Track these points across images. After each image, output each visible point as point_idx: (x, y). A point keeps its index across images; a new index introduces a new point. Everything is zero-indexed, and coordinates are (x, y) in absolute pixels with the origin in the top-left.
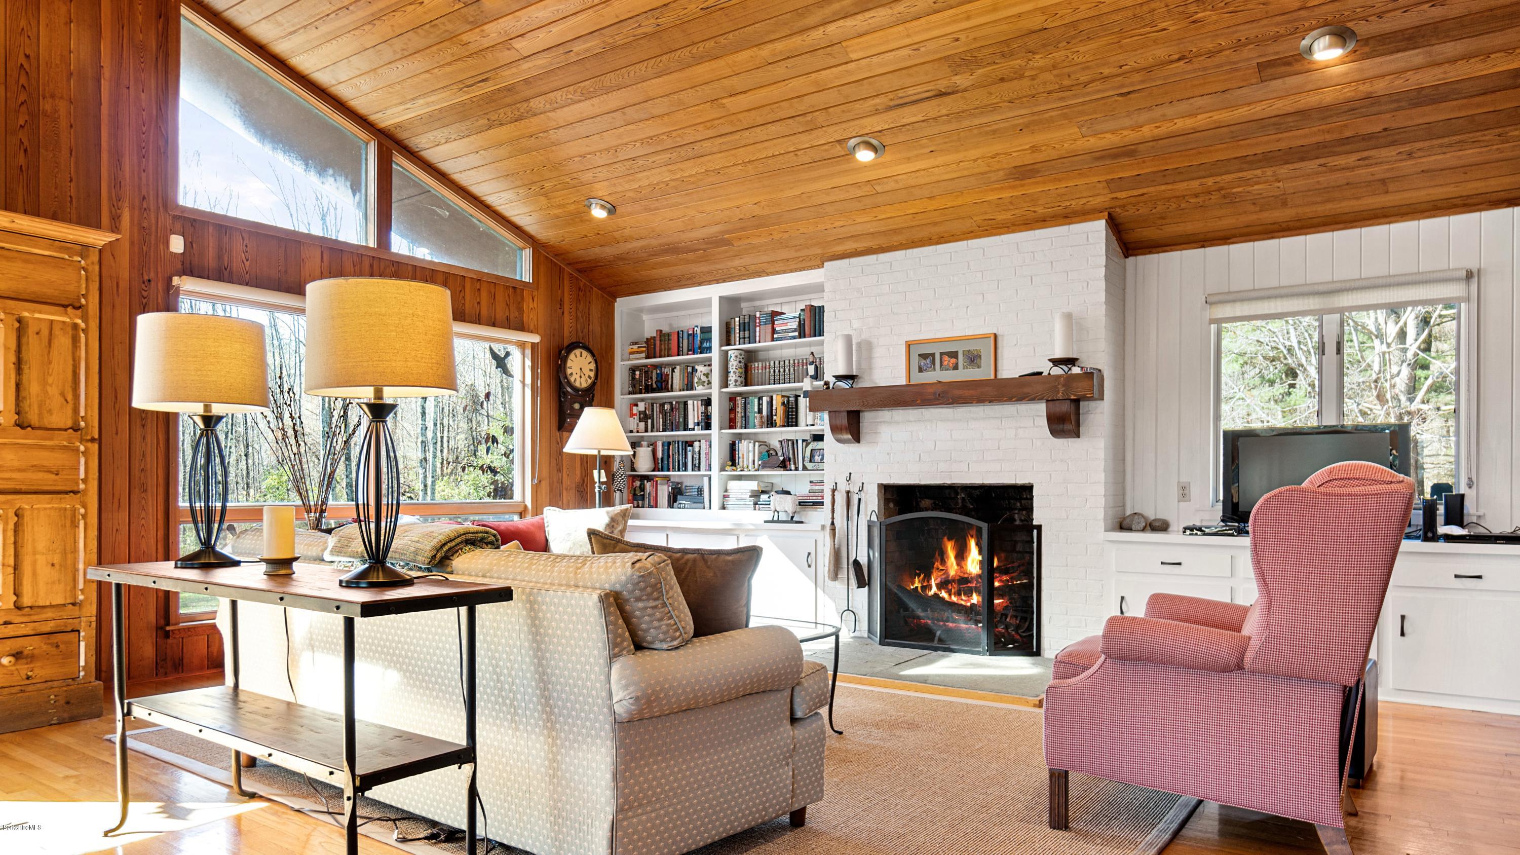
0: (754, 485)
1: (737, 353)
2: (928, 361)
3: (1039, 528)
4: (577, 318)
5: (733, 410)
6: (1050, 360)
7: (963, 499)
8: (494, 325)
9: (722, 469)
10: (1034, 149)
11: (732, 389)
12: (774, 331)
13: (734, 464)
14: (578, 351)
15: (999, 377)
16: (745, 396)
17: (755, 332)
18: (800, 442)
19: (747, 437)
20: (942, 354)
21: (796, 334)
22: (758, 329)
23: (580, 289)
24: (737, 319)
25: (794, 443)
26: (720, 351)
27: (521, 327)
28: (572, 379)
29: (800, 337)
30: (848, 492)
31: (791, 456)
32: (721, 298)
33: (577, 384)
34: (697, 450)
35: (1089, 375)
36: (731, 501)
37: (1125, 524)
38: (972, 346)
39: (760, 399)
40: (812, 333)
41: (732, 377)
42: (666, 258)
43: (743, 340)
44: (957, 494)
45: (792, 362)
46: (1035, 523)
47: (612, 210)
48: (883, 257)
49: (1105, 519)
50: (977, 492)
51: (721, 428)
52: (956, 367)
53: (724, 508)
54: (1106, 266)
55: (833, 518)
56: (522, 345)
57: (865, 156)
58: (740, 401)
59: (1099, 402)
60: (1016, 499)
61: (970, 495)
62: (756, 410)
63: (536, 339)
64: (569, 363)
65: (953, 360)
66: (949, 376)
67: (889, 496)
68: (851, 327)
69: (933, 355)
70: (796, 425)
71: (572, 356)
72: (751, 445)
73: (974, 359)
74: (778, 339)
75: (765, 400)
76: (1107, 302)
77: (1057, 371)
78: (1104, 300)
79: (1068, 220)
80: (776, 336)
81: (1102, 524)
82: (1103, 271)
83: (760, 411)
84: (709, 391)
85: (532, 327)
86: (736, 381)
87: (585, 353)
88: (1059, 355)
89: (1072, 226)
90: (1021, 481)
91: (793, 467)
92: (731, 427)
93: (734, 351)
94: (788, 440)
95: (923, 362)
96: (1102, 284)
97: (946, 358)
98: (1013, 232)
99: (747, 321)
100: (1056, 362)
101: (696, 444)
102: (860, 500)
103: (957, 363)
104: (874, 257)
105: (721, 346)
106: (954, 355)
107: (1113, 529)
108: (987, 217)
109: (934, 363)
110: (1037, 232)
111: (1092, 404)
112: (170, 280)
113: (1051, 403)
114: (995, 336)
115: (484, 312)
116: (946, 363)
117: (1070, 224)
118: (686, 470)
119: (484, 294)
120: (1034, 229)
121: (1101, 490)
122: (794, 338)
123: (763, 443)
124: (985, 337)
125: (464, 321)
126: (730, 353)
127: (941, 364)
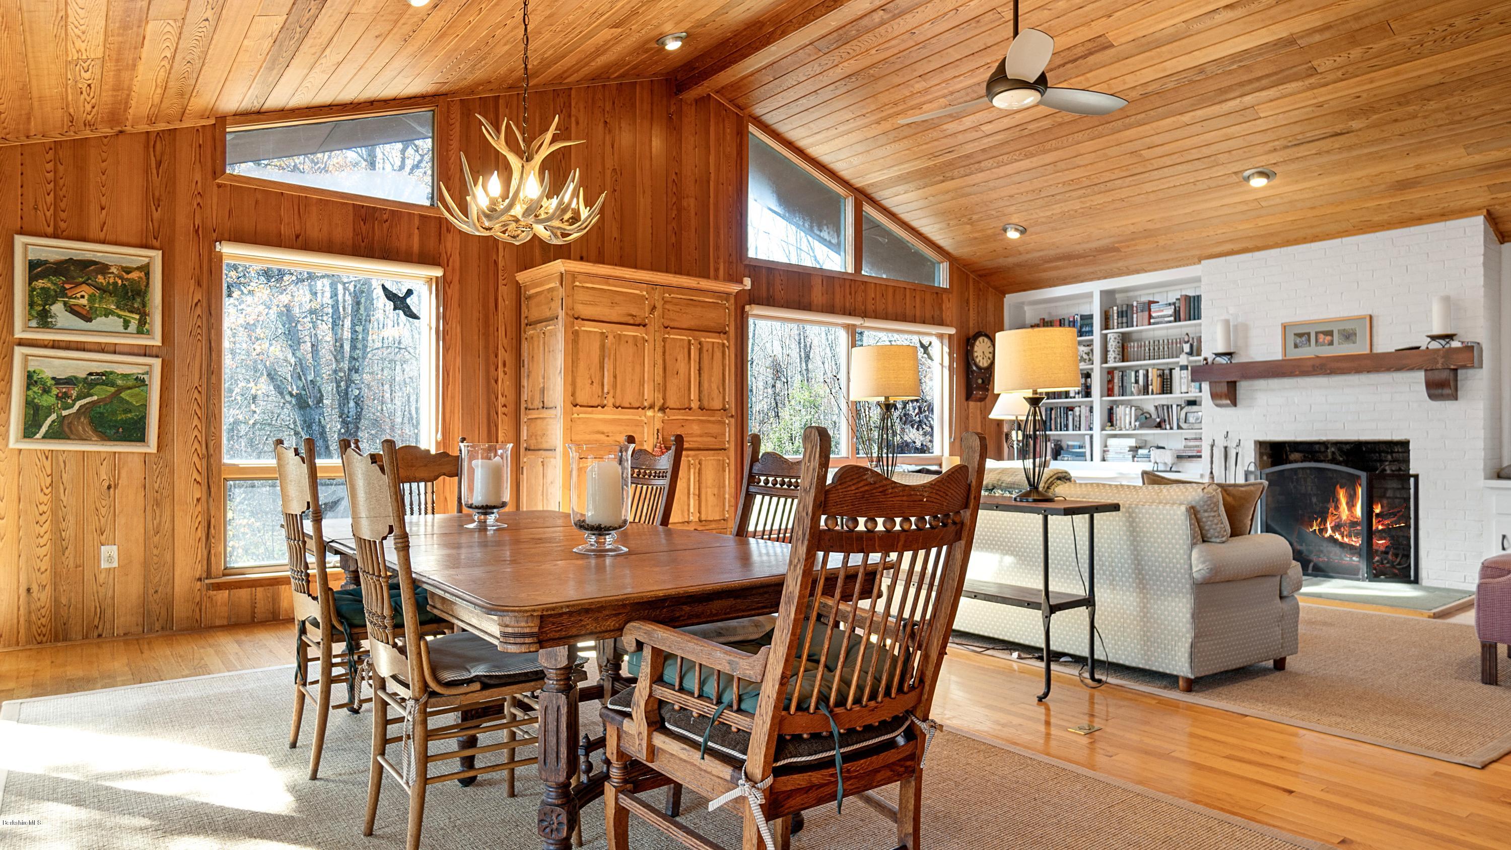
0: (1132, 442)
1: (1116, 335)
2: (1304, 339)
3: (1416, 477)
4: (978, 312)
5: (1110, 381)
6: (1428, 336)
7: (1333, 453)
8: (924, 323)
9: (1103, 429)
10: (1418, 167)
11: (1111, 364)
12: (1150, 317)
13: (1112, 425)
14: (981, 339)
15: (1375, 351)
16: (1123, 371)
17: (1132, 318)
18: (1174, 407)
19: (1122, 403)
20: (1317, 333)
21: (1172, 319)
22: (1135, 316)
23: (980, 290)
24: (1115, 308)
25: (1169, 407)
26: (1101, 334)
27: (941, 323)
28: (977, 360)
29: (1175, 321)
30: (1226, 448)
31: (1166, 418)
32: (1101, 292)
33: (981, 364)
34: (1078, 414)
35: (1469, 349)
36: (1109, 456)
37: (1503, 474)
38: (1348, 326)
39: (1137, 372)
40: (1187, 317)
41: (1111, 355)
42: (1060, 263)
43: (1120, 325)
44: (1327, 448)
45: (1166, 341)
46: (1411, 472)
47: (1023, 231)
48: (1257, 254)
49: (1485, 469)
50: (1348, 447)
51: (1102, 396)
52: (1331, 343)
53: (1104, 460)
54: (1484, 255)
55: (1212, 468)
56: (941, 336)
57: (1259, 182)
58: (1117, 375)
59: (1477, 370)
60: (1387, 453)
61: (1340, 450)
62: (1133, 380)
63: (952, 331)
64: (976, 349)
65: (1329, 338)
66: (1326, 351)
67: (1263, 451)
68: (1228, 312)
69: (1309, 334)
70: (1171, 393)
71: (977, 343)
72: (1128, 410)
73: (1349, 336)
74: (1154, 324)
75: (1141, 373)
76: (1485, 286)
77: (1435, 345)
78: (1482, 283)
79: (1444, 218)
80: (1152, 321)
81: (1482, 474)
82: (1481, 259)
83: (1137, 382)
84: (1090, 366)
85: (948, 322)
86: (1115, 358)
87: (986, 339)
88: (1437, 331)
89: (1448, 223)
90: (1397, 437)
91: (1168, 427)
92: (1109, 395)
93: (1113, 334)
94: (1163, 406)
95: (1298, 340)
96: (1481, 270)
97: (1321, 336)
98: (1388, 229)
99: (1124, 309)
100: (1434, 338)
101: (1077, 409)
102: (1237, 454)
103: (1333, 340)
104: (1250, 255)
105: (1101, 330)
106: (1330, 333)
107: (1491, 478)
108: (1365, 219)
109: (1309, 340)
110: (1412, 229)
111: (1471, 372)
112: (743, 308)
113: (1429, 373)
114: (1371, 317)
115: (918, 314)
116: (1321, 340)
117: (1446, 220)
118: (1067, 430)
119: (918, 299)
120: (1409, 226)
121: (1481, 444)
122: (1170, 322)
123: (1138, 408)
124: (1360, 318)
125: (905, 321)
126: (1109, 336)
127: (1317, 341)
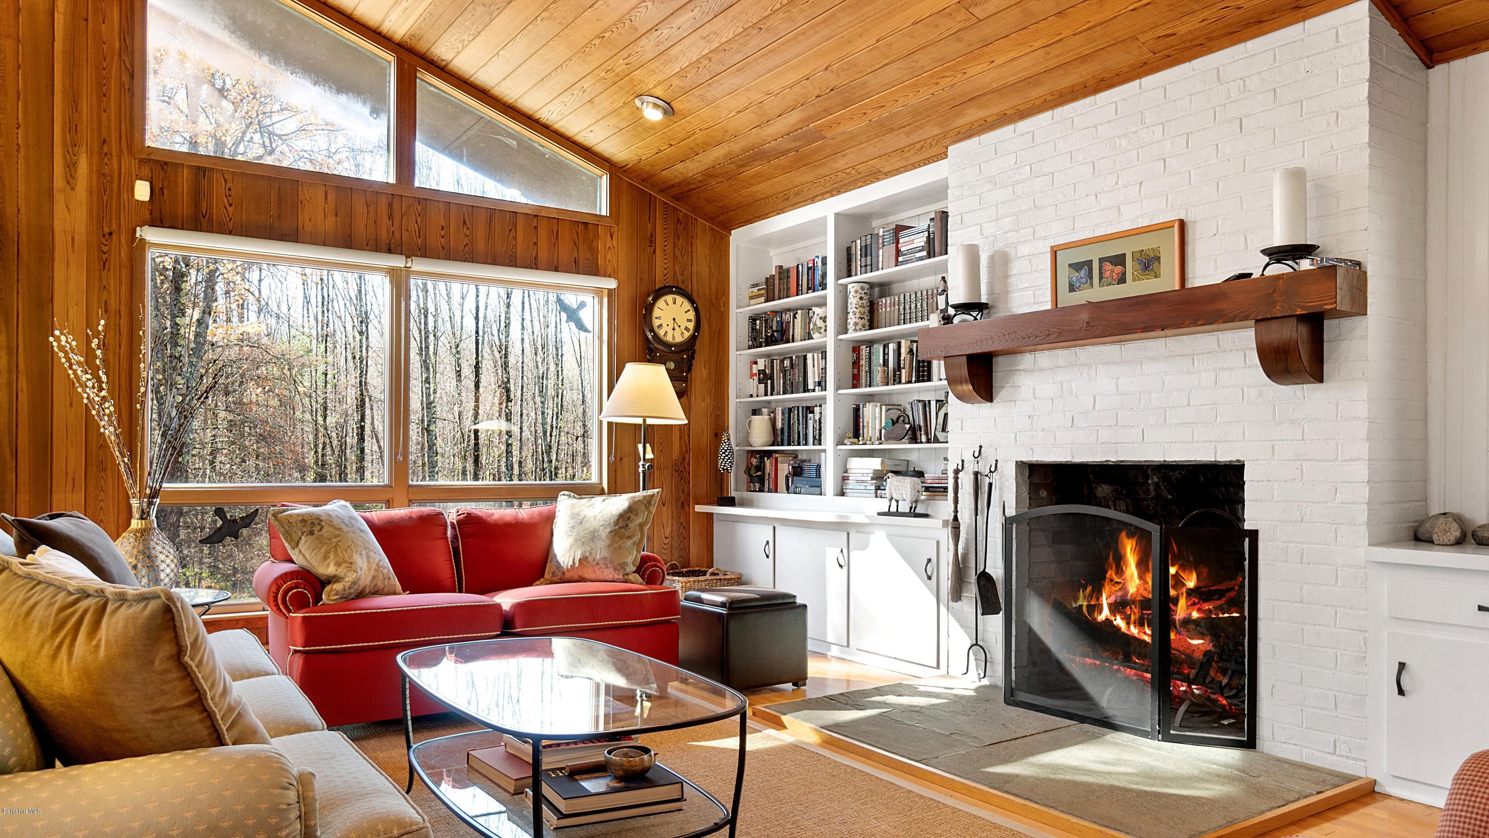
0: (877, 463)
1: (857, 286)
2: (1083, 273)
3: (1254, 535)
4: (675, 257)
5: (855, 363)
6: (1264, 252)
7: (1158, 484)
8: (556, 270)
9: (842, 442)
11: (852, 335)
12: (898, 253)
13: (856, 435)
14: (669, 298)
15: (1189, 285)
16: (867, 343)
17: (878, 256)
19: (873, 397)
20: (1101, 260)
21: (924, 253)
22: (881, 251)
23: (678, 220)
24: (859, 242)
25: (926, 405)
26: (837, 285)
27: (594, 270)
28: (661, 333)
29: (929, 256)
30: (976, 474)
32: (837, 215)
33: (669, 338)
34: (818, 417)
35: (1329, 271)
36: (849, 484)
37: (1422, 532)
38: (1146, 244)
39: (886, 347)
40: (943, 252)
41: (852, 319)
42: (758, 168)
43: (865, 268)
44: (1147, 477)
45: (925, 293)
46: (1247, 526)
47: (668, 109)
48: (1024, 125)
49: (1369, 524)
50: (1177, 474)
51: (838, 387)
52: (1122, 280)
53: (841, 494)
54: (1371, 80)
55: (956, 511)
56: (598, 292)
58: (864, 350)
59: (1358, 318)
61: (1168, 478)
62: (882, 361)
63: (612, 284)
64: (656, 312)
65: (1119, 269)
66: (1112, 292)
67: (1038, 481)
68: (982, 234)
69: (1089, 263)
70: (929, 380)
71: (661, 303)
72: (877, 409)
73: (1148, 263)
74: (903, 263)
75: (892, 347)
76: (1372, 143)
77: (1277, 269)
78: (1367, 140)
79: (1301, 13)
80: (900, 259)
81: (1363, 534)
82: (1364, 89)
83: (886, 363)
84: (824, 339)
85: (609, 270)
86: (856, 324)
87: (679, 299)
88: (1279, 240)
89: (1309, 23)
90: (1224, 456)
91: (924, 438)
92: (853, 386)
93: (853, 284)
94: (919, 402)
95: (1074, 275)
96: (1364, 112)
97: (1108, 266)
98: (1210, 51)
99: (868, 243)
100: (1277, 254)
101: (816, 409)
102: (990, 485)
103: (1124, 274)
105: (838, 278)
106: (1119, 260)
107: (1396, 541)
109: (1090, 276)
110: (1250, 44)
111: (1347, 322)
112: (134, 231)
113: (1263, 325)
114: (1182, 224)
115: (542, 255)
116: (1107, 274)
117: (1304, 19)
118: (806, 443)
119: (543, 233)
120: (1245, 40)
121: (1362, 471)
122: (921, 259)
123: (890, 406)
124: (1166, 226)
125: (515, 266)
126: (850, 286)
127: (1101, 278)
